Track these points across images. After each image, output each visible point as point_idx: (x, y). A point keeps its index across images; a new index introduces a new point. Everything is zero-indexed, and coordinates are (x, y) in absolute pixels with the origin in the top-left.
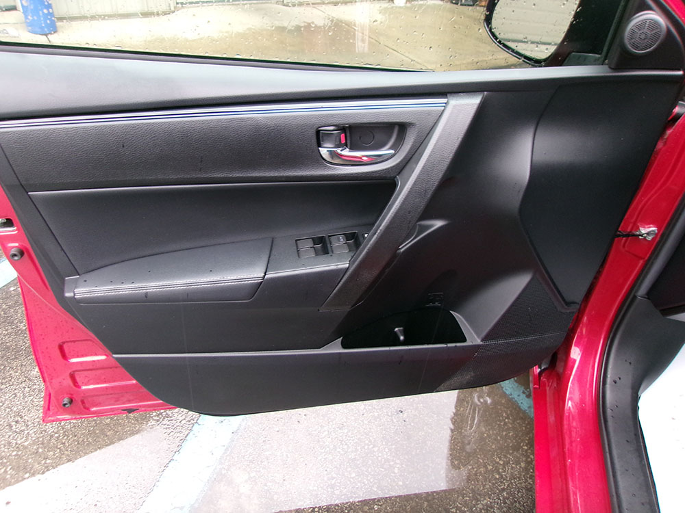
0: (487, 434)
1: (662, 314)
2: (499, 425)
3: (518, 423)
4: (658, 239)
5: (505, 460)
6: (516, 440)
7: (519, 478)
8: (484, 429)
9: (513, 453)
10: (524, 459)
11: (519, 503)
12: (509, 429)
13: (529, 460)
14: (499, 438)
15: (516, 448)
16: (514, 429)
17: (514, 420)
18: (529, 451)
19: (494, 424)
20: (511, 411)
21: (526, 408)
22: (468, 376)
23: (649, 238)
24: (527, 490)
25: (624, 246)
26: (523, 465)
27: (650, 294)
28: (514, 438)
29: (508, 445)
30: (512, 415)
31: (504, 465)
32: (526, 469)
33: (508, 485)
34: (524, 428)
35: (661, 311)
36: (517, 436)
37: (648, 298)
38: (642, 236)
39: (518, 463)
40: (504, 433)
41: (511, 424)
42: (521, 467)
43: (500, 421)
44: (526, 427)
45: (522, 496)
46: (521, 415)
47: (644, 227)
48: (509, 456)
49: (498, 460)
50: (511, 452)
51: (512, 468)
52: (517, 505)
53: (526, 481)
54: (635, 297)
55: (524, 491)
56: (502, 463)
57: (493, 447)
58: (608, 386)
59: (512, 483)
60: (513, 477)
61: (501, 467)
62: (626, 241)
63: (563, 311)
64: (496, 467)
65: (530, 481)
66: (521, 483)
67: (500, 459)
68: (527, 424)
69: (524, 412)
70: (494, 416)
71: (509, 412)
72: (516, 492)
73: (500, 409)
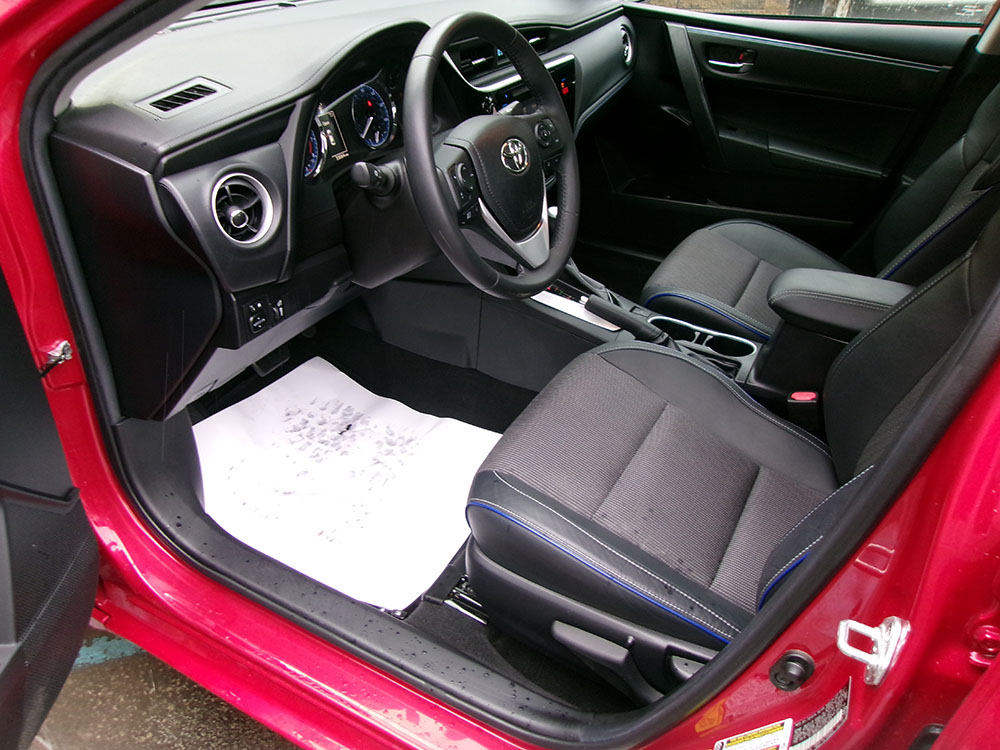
0: (100, 733)
1: (158, 420)
2: (97, 709)
3: (115, 681)
4: (78, 350)
5: (149, 728)
6: (134, 697)
7: (183, 723)
8: (89, 735)
9: (148, 712)
10: (165, 701)
11: (213, 741)
12: (113, 699)
13: (170, 695)
14: (116, 719)
15: (145, 703)
16: (118, 690)
17: (107, 683)
18: (160, 688)
19: (92, 715)
20: (91, 680)
21: (104, 657)
22: (39, 699)
23: (69, 357)
24: (203, 720)
25: (49, 386)
26: (171, 707)
27: (125, 413)
28: (130, 698)
29: (133, 712)
30: (99, 682)
31: (156, 734)
32: (179, 707)
33: (184, 743)
34: (127, 677)
35: (154, 418)
36: (129, 692)
37: (129, 417)
38: (60, 360)
39: (164, 713)
40: (115, 708)
41: (109, 690)
42: (171, 712)
43: (95, 703)
44: (127, 674)
45: (207, 733)
46: (107, 669)
47: (53, 349)
48: (148, 720)
49: (143, 739)
50: (145, 713)
51: (166, 724)
52: (213, 745)
53: (192, 715)
54: (114, 428)
55: (203, 726)
56: (150, 735)
57: (122, 735)
58: (179, 536)
59: (183, 737)
60: (177, 730)
61: (155, 739)
62: (47, 380)
63: (69, 509)
64: (151, 746)
65: (195, 710)
66: (191, 724)
67: (144, 734)
68: (125, 669)
69: (106, 663)
70: (80, 709)
71: (91, 684)
72: (199, 737)
73: (78, 693)
